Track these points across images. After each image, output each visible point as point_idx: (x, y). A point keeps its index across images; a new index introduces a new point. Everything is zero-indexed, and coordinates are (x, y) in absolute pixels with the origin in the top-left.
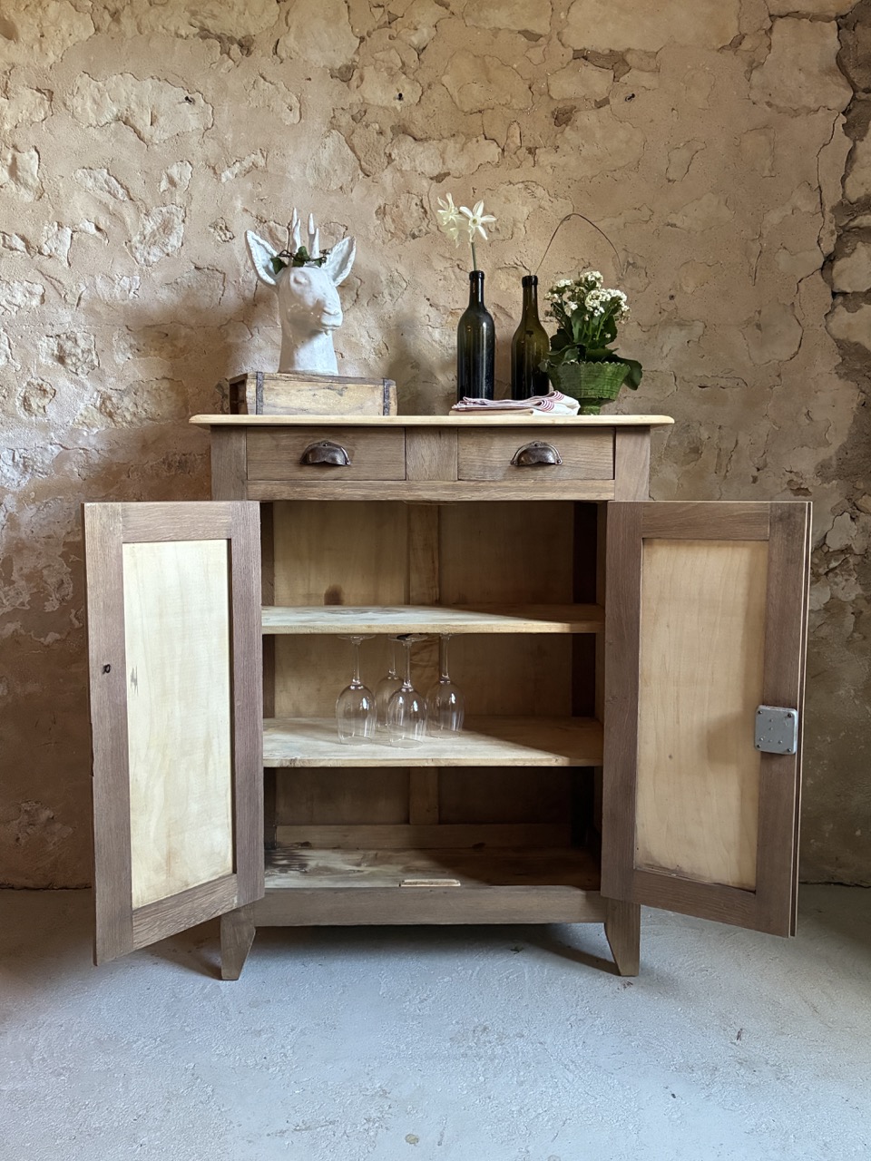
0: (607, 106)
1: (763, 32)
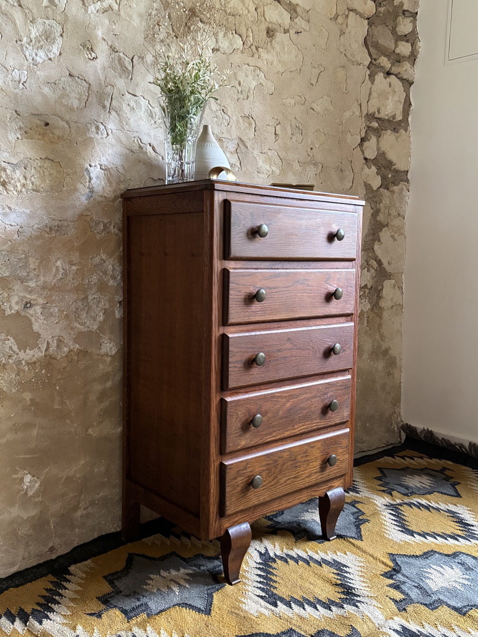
0: (288, 34)
1: (344, 16)
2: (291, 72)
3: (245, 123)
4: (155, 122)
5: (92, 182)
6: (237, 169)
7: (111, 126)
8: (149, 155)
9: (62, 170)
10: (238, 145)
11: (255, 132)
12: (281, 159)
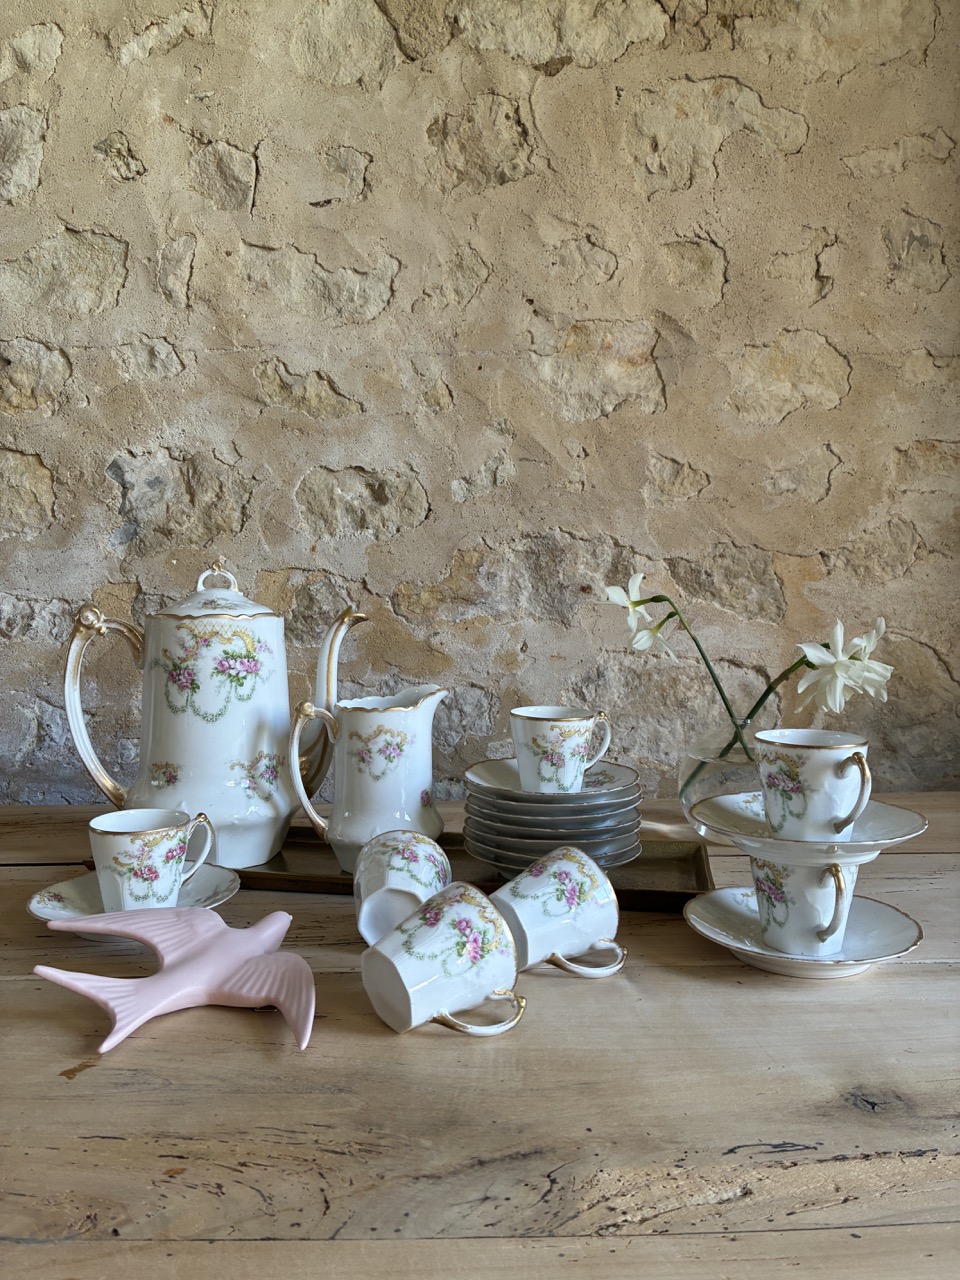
2: (883, 64)
3: (686, 262)
4: (340, 311)
5: (132, 495)
6: (648, 409)
7: (192, 342)
8: (314, 402)
9: (47, 472)
10: (659, 335)
11: (727, 285)
12: (845, 357)
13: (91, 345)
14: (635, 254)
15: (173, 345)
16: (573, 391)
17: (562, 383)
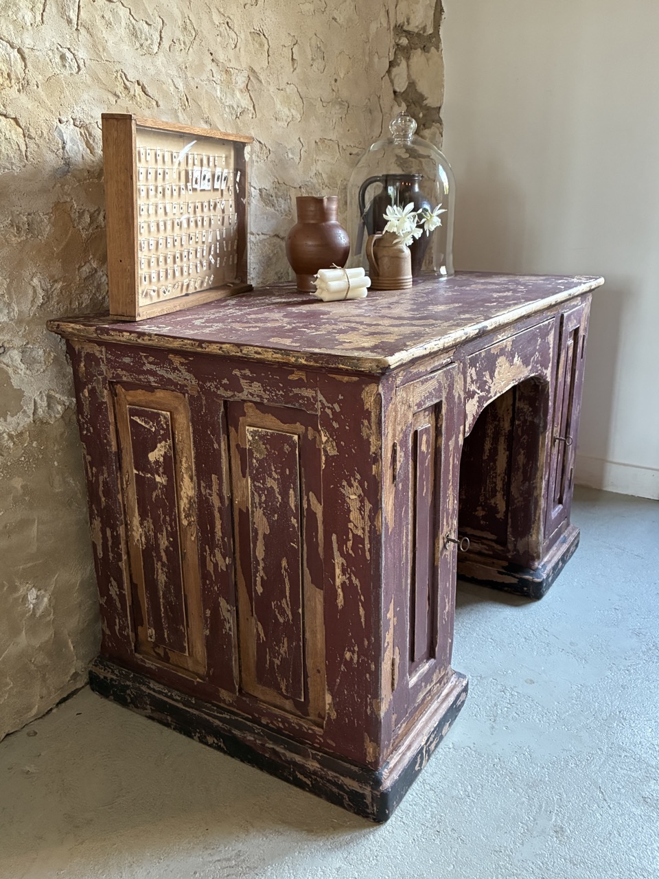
3: (255, 43)
4: (142, 45)
5: (67, 147)
6: (251, 116)
7: (82, 54)
8: (139, 100)
9: (21, 130)
10: (249, 79)
11: (269, 58)
12: (302, 98)
13: (35, 48)
14: (243, 36)
15: (73, 54)
16: (227, 104)
17: (223, 101)
